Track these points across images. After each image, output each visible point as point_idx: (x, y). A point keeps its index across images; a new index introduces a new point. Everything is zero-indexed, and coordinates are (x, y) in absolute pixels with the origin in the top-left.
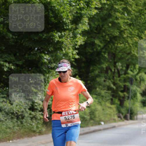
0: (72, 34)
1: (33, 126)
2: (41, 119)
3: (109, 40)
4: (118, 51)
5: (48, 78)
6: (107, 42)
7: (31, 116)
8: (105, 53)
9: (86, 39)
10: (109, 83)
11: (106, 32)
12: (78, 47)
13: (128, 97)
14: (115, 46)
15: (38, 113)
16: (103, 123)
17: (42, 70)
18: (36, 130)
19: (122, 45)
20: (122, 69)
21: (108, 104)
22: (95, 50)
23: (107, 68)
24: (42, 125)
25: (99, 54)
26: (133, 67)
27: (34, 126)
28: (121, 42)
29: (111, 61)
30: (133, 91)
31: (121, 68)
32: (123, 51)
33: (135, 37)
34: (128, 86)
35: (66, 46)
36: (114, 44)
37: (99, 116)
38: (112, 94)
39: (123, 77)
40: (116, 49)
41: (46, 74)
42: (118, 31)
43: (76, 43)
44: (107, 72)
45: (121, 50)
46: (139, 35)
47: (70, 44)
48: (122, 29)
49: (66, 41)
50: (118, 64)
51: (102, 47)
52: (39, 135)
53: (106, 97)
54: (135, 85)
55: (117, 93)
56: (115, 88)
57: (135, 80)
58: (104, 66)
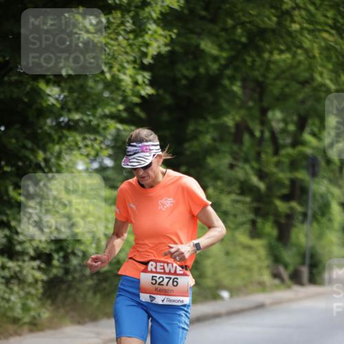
0: (131, 21)
1: (11, 304)
2: (36, 281)
3: (244, 40)
4: (272, 76)
5: (59, 156)
6: (239, 47)
7: (7, 273)
8: (232, 79)
9: (174, 36)
10: (246, 174)
11: (236, 15)
12: (151, 61)
13: (305, 215)
14: (262, 58)
15: (26, 264)
16: (225, 294)
17: (39, 131)
18: (20, 316)
19: (287, 56)
20: (284, 131)
21: (243, 238)
22: (202, 70)
23: (237, 126)
24: (40, 299)
25: (214, 82)
26: (317, 122)
27: (14, 303)
28: (283, 47)
29: (251, 104)
30: (318, 197)
31: (281, 125)
32: (288, 73)
33: (327, 31)
34: (302, 181)
35: (114, 57)
36: (260, 52)
37: (215, 273)
38: (255, 205)
39: (288, 155)
40: (268, 69)
41: (50, 145)
42: (273, 11)
43: (144, 49)
44: (238, 139)
45: (283, 72)
46: (339, 25)
47: (126, 53)
48: (285, 7)
49: (112, 42)
50: (274, 115)
51: (223, 62)
52: (31, 331)
53: (235, 216)
54: (324, 177)
55: (271, 203)
56: (262, 186)
57: (323, 164)
58: (230, 121)
